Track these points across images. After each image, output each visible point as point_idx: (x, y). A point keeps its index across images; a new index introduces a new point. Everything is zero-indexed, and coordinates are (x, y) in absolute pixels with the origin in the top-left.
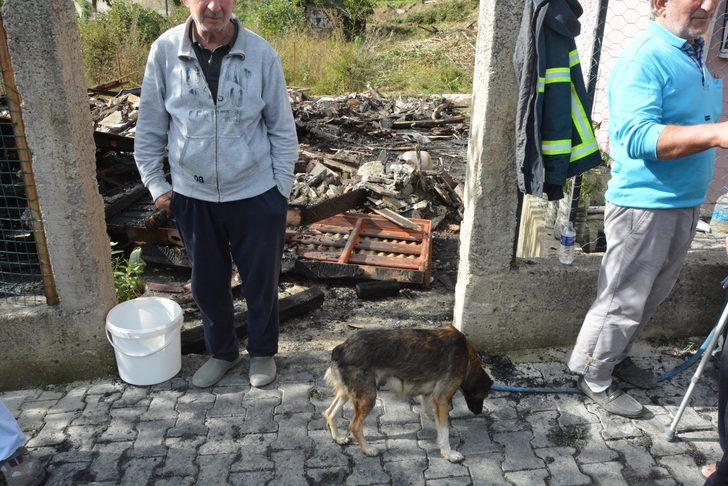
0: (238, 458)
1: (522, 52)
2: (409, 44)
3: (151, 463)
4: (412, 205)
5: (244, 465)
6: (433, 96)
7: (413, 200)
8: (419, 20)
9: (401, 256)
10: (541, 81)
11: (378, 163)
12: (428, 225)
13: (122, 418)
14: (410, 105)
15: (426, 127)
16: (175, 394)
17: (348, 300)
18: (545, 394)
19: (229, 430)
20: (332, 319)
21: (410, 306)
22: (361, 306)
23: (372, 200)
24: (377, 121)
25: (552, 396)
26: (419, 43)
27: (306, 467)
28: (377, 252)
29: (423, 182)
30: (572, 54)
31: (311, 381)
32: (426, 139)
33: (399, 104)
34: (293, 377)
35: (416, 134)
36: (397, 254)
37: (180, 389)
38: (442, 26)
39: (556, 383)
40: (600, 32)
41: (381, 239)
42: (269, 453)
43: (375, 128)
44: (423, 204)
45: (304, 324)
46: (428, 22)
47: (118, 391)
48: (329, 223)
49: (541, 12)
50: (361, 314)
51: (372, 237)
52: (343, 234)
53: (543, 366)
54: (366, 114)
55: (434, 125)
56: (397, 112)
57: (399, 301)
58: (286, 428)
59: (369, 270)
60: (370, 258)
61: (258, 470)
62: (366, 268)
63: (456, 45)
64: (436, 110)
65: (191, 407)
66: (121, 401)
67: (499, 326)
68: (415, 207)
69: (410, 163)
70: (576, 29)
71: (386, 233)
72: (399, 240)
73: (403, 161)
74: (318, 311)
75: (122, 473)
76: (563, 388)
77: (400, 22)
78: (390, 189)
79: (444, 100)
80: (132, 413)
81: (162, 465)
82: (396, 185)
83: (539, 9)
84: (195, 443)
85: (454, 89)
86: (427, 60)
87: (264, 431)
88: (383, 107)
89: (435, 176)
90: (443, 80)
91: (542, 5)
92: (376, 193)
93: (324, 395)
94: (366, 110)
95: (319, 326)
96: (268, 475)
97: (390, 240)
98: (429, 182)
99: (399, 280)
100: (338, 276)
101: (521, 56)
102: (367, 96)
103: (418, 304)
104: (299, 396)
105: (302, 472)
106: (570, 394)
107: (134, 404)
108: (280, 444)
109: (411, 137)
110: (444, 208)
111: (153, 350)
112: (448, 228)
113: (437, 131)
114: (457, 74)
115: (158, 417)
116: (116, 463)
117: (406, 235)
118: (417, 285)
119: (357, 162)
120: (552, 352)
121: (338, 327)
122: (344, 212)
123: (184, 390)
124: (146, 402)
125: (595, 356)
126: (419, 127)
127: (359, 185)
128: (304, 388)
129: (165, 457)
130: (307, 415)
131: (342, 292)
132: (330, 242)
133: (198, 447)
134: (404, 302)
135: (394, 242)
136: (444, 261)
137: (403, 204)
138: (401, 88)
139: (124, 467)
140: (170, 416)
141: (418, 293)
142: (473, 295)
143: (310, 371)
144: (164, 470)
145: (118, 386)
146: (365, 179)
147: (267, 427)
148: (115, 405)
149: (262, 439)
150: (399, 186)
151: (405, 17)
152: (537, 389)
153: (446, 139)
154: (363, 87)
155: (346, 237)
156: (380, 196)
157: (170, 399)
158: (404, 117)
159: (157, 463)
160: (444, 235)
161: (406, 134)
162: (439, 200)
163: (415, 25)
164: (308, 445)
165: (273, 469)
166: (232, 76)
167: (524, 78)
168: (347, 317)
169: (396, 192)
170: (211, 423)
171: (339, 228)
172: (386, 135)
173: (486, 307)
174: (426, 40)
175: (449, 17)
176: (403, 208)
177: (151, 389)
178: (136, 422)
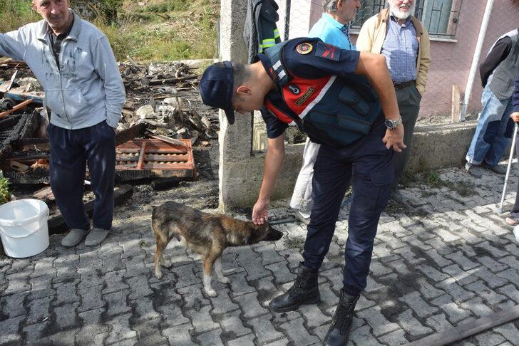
0: (105, 286)
1: (248, 30)
2: (151, 27)
3: (47, 300)
4: (176, 131)
5: (110, 289)
6: (174, 62)
7: (177, 128)
8: (155, 10)
9: (175, 163)
10: (261, 47)
11: (149, 107)
12: (189, 143)
13: (16, 279)
14: (159, 69)
15: (173, 83)
16: (51, 259)
17: (147, 192)
18: (279, 224)
19: (94, 272)
20: (140, 204)
21: (187, 191)
22: (157, 194)
23: (150, 130)
24: (139, 80)
25: (283, 225)
26: (157, 26)
27: (149, 283)
28: (159, 162)
29: (181, 116)
30: (275, 31)
31: (139, 238)
32: (174, 90)
33: (151, 68)
34: (127, 237)
35: (167, 88)
36: (172, 162)
37: (53, 256)
38: (172, 14)
39: (283, 218)
40: (287, 19)
41: (160, 154)
42: (124, 280)
43: (137, 86)
44: (183, 130)
45: (123, 209)
46: (162, 11)
47: (7, 264)
48: (124, 147)
49: (257, 8)
50: (158, 198)
51: (154, 153)
52: (134, 153)
53: (275, 210)
54: (129, 76)
55: (177, 81)
56: (151, 74)
57: (179, 189)
58: (130, 265)
59: (158, 172)
60: (155, 165)
61: (120, 290)
62: (155, 171)
63: (184, 27)
64: (178, 71)
65: (64, 264)
66: (12, 269)
67: (247, 190)
68: (179, 132)
69: (171, 104)
70: (276, 17)
71: (162, 150)
72: (172, 154)
73: (166, 104)
74: (130, 200)
75: (28, 310)
76: (288, 220)
77: (142, 12)
78: (161, 122)
79: (182, 65)
80: (23, 275)
81: (55, 299)
82: (165, 119)
83: (256, 7)
84: (73, 284)
85: (186, 57)
86: (165, 38)
87: (117, 269)
88: (140, 71)
89: (187, 112)
90: (178, 51)
91: (258, 4)
92: (151, 125)
93: (150, 243)
94: (128, 74)
95: (133, 209)
96: (127, 292)
97: (166, 154)
98: (185, 116)
99: (178, 176)
100: (138, 178)
101: (248, 33)
102: (128, 63)
103: (192, 189)
104: (133, 247)
105: (147, 286)
106: (292, 222)
107: (22, 269)
108: (129, 274)
109: (164, 89)
110: (197, 132)
111: (32, 232)
112: (201, 144)
113: (180, 85)
114: (187, 47)
115: (43, 273)
116: (22, 305)
117: (176, 150)
118: (189, 178)
119: (133, 107)
120: (278, 202)
121: (146, 208)
122: (132, 139)
123: (56, 255)
124: (32, 267)
125: (305, 197)
126: (168, 83)
127: (139, 121)
128: (136, 242)
129: (56, 295)
130: (142, 256)
131: (142, 187)
132: (127, 159)
133: (76, 285)
134: (183, 189)
135: (169, 155)
136: (202, 163)
137: (170, 131)
138: (149, 58)
139: (28, 306)
140: (51, 272)
141: (191, 183)
142: (231, 174)
143: (137, 232)
144: (58, 302)
145: (6, 261)
146: (143, 117)
147: (118, 266)
148: (9, 272)
149: (117, 274)
150: (166, 120)
151: (145, 8)
152: (274, 222)
153: (187, 90)
154: (124, 58)
155: (137, 155)
156: (155, 127)
157: (48, 262)
158: (156, 77)
159: (51, 299)
160: (199, 148)
161: (160, 88)
162: (193, 127)
163: (153, 14)
164: (147, 271)
165: (129, 288)
166: (69, 52)
167: (251, 45)
168: (150, 202)
169: (165, 124)
170: (80, 271)
171: (131, 150)
172: (147, 90)
173: (239, 180)
174: (162, 24)
175: (176, 7)
176: (171, 134)
177: (32, 259)
178: (28, 279)
